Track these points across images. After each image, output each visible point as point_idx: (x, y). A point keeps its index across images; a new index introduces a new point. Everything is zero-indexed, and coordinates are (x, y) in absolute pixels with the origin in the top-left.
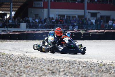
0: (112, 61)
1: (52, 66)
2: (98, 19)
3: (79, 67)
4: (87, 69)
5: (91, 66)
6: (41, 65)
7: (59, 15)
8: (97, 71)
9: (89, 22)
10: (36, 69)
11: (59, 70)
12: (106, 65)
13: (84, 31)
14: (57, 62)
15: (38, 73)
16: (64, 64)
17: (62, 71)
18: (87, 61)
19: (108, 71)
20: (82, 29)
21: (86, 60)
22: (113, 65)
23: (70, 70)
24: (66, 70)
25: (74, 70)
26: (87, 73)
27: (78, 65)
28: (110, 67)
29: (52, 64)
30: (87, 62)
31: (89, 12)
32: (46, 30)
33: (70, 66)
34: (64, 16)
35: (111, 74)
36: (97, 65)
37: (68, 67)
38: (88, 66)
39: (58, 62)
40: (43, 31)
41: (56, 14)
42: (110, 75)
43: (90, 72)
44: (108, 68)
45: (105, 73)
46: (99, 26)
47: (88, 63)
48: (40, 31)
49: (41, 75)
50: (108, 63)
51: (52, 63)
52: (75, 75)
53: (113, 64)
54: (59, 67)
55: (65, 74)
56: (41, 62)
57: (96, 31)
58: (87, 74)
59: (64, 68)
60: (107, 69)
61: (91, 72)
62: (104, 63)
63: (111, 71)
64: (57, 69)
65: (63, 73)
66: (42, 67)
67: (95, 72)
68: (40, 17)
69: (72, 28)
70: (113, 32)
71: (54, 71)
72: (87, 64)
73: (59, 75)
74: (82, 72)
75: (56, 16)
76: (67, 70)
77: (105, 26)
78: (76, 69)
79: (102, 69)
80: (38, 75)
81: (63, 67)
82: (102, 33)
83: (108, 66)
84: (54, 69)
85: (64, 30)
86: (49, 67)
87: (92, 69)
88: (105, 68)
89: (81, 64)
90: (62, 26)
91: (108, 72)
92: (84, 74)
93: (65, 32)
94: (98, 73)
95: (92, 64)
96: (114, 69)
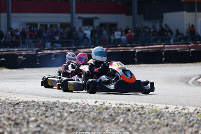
0: (119, 102)
1: (16, 113)
2: (96, 28)
3: (62, 113)
4: (77, 117)
5: (83, 112)
7: (27, 24)
11: (28, 120)
12: (110, 108)
13: (71, 50)
14: (24, 106)
16: (37, 109)
17: (32, 121)
18: (77, 103)
19: (112, 118)
20: (68, 47)
21: (75, 101)
22: (122, 108)
23: (47, 119)
24: (39, 119)
25: (54, 118)
26: (76, 123)
27: (61, 111)
28: (116, 112)
29: (15, 109)
30: (77, 105)
31: (79, 18)
32: (5, 50)
33: (47, 113)
34: (35, 25)
35: (119, 123)
36: (94, 109)
37: (44, 114)
38: (79, 111)
39: (26, 105)
40: (0, 51)
42: (116, 126)
43: (82, 122)
44: (114, 114)
45: (108, 122)
46: (97, 41)
47: (79, 106)
50: (114, 106)
51: (16, 107)
52: (55, 127)
53: (121, 106)
54: (28, 114)
55: (38, 126)
58: (77, 125)
59: (36, 115)
60: (111, 115)
61: (84, 122)
62: (106, 105)
63: (118, 118)
64: (24, 118)
65: (35, 125)
67: (91, 121)
69: (51, 45)
70: (121, 51)
71: (18, 121)
72: (76, 107)
73: (28, 127)
74: (69, 121)
75: (22, 25)
76: (41, 119)
78: (58, 117)
79: (102, 115)
81: (34, 114)
83: (113, 110)
84: (18, 119)
85: (37, 49)
86: (9, 114)
87: (85, 115)
88: (108, 113)
89: (66, 108)
90: (34, 42)
91: (114, 120)
92: (72, 125)
93: (39, 53)
94: (96, 123)
95: (86, 108)
96: (124, 116)
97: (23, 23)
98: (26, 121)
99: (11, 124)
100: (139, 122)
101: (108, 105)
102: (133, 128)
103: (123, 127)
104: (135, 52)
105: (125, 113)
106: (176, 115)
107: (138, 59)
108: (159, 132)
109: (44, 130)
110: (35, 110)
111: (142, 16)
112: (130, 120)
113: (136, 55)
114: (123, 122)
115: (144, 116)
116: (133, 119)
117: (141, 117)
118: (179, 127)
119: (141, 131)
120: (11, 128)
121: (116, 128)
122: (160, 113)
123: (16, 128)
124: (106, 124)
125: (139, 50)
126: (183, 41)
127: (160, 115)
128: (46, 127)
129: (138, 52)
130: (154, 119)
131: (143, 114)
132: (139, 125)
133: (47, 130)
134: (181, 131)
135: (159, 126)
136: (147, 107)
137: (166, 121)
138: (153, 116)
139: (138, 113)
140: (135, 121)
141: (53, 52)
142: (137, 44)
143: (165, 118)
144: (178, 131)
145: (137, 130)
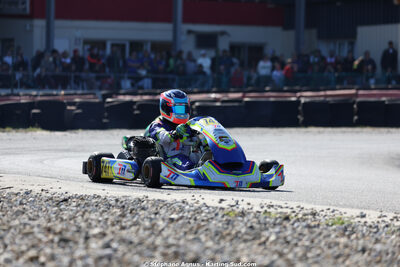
0: (268, 202)
1: (62, 220)
3: (154, 222)
4: (184, 230)
5: (195, 219)
6: (24, 216)
7: (86, 42)
8: (219, 235)
9: (191, 67)
10: (5, 227)
11: (87, 233)
12: (249, 213)
14: (79, 205)
15: (13, 243)
16: (104, 211)
17: (95, 236)
18: (183, 202)
19: (255, 234)
21: (179, 197)
22: (273, 214)
23: (124, 232)
24: (108, 232)
25: (138, 230)
26: (182, 242)
27: (153, 216)
28: (262, 221)
29: (61, 210)
30: (183, 205)
31: (190, 32)
32: (41, 93)
33: (125, 220)
34: (102, 44)
35: (268, 243)
36: (217, 215)
37: (118, 222)
38: (187, 218)
39: (83, 203)
40: (30, 95)
41: (76, 40)
42: (262, 248)
43: (195, 239)
44: (257, 226)
45: (245, 241)
46: (224, 79)
47: (187, 207)
48: (18, 95)
49: (24, 248)
50: (257, 208)
51: (62, 207)
52: (139, 248)
53: (272, 210)
54: (86, 220)
55: (107, 246)
56: (21, 204)
57: (213, 96)
58: (184, 246)
59: (102, 223)
60: (251, 227)
61: (197, 240)
62: (240, 207)
63: (266, 233)
64: (79, 230)
65: (101, 243)
66: (26, 220)
67: (212, 239)
68: (19, 48)
69: (133, 85)
70: (272, 99)
71: (68, 235)
72: (182, 210)
73: (87, 248)
74: (167, 238)
75: (76, 43)
76: (113, 232)
77: (245, 80)
78: (145, 229)
79: (233, 226)
80: (13, 251)
81: (100, 221)
82: (236, 104)
83: (255, 217)
84: (67, 230)
85: (104, 92)
86: (49, 220)
87: (199, 227)
88: (246, 224)
89: (163, 211)
90: (98, 78)
91: (257, 237)
92: (173, 245)
93: (109, 100)
94: (222, 243)
95: (202, 212)
96: (277, 229)
97: (77, 40)
98: (83, 234)
99: (52, 241)
100: (307, 243)
101: (246, 207)
102: (296, 254)
103: (276, 252)
104: (298, 102)
105: (280, 224)
106: (381, 230)
107: (304, 116)
108: (347, 263)
109: (119, 254)
110: (101, 214)
111: (314, 32)
112: (289, 239)
113: (300, 108)
114: (275, 242)
115: (317, 230)
116: (296, 235)
117: (312, 233)
118: (387, 254)
119: (310, 261)
120: (52, 248)
121: (261, 254)
122: (349, 225)
123: (63, 248)
124: (242, 246)
125: (308, 100)
126: (394, 82)
127: (350, 229)
128: (122, 248)
129: (305, 103)
130: (337, 237)
131: (315, 227)
132: (308, 249)
133: (124, 254)
134: (392, 261)
135: (347, 251)
136: (324, 213)
137: (361, 242)
138: (335, 230)
139: (304, 224)
140: (300, 240)
141: (136, 99)
142: (303, 86)
143: (360, 235)
144: (386, 261)
145: (304, 258)
